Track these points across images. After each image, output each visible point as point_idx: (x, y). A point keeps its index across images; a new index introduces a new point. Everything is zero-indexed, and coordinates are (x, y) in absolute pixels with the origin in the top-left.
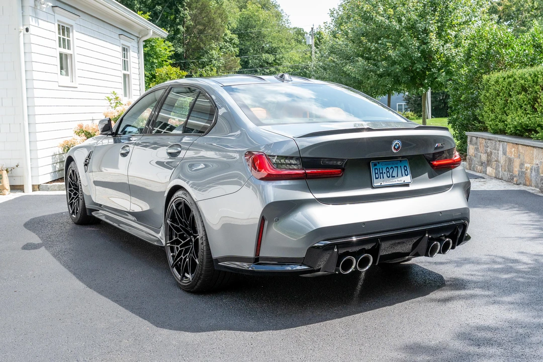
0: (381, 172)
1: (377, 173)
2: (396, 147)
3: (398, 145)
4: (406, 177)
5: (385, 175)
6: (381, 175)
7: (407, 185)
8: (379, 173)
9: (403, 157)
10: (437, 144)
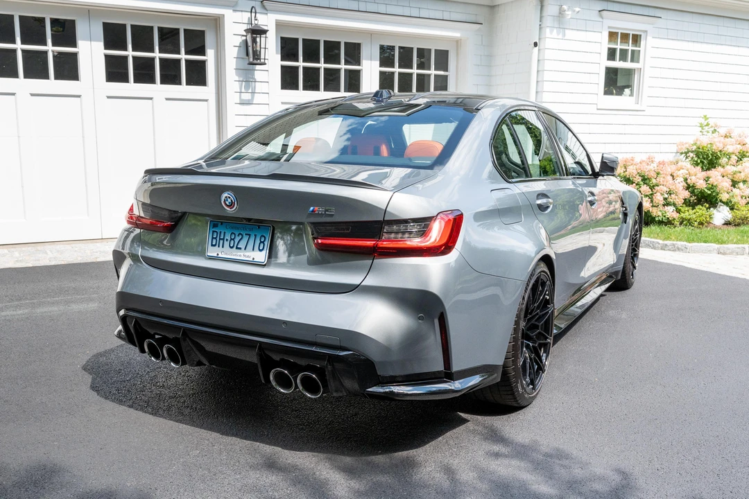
0: (222, 237)
1: (216, 238)
5: (227, 244)
6: (221, 242)
7: (260, 266)
8: (218, 239)
9: (249, 220)
10: (312, 208)
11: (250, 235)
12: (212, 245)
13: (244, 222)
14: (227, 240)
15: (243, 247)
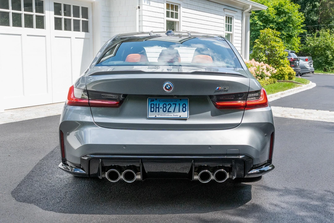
0: (157, 106)
1: (153, 108)
2: (167, 88)
3: (169, 86)
4: (183, 113)
5: (161, 110)
6: (157, 109)
7: (185, 119)
8: (155, 108)
9: (178, 96)
10: (218, 88)
11: (176, 104)
12: (151, 111)
13: (175, 97)
14: (161, 108)
15: (172, 111)
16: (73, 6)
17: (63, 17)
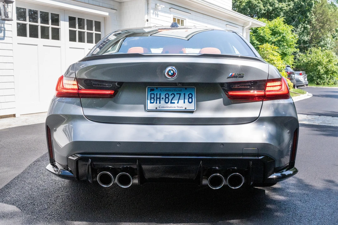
0: (158, 97)
1: (154, 98)
2: (170, 74)
3: (172, 72)
4: (189, 104)
5: (163, 101)
6: (158, 100)
7: (192, 112)
9: (183, 84)
10: (231, 74)
11: (180, 94)
12: (151, 103)
14: (163, 98)
15: (176, 102)
16: (87, 20)
17: (77, 29)
